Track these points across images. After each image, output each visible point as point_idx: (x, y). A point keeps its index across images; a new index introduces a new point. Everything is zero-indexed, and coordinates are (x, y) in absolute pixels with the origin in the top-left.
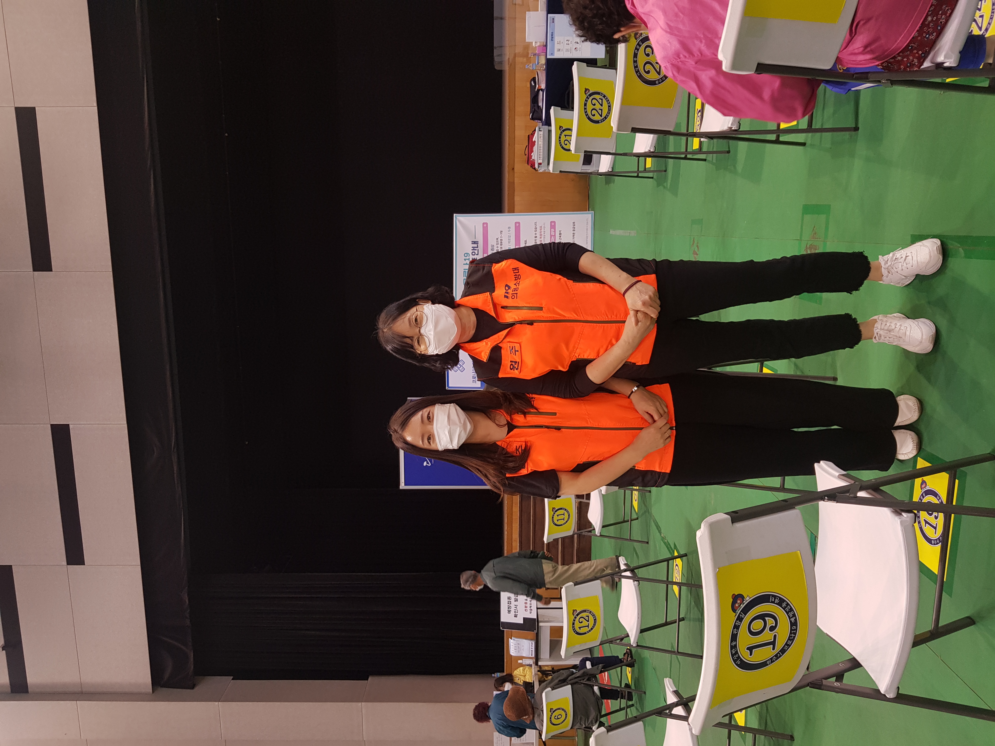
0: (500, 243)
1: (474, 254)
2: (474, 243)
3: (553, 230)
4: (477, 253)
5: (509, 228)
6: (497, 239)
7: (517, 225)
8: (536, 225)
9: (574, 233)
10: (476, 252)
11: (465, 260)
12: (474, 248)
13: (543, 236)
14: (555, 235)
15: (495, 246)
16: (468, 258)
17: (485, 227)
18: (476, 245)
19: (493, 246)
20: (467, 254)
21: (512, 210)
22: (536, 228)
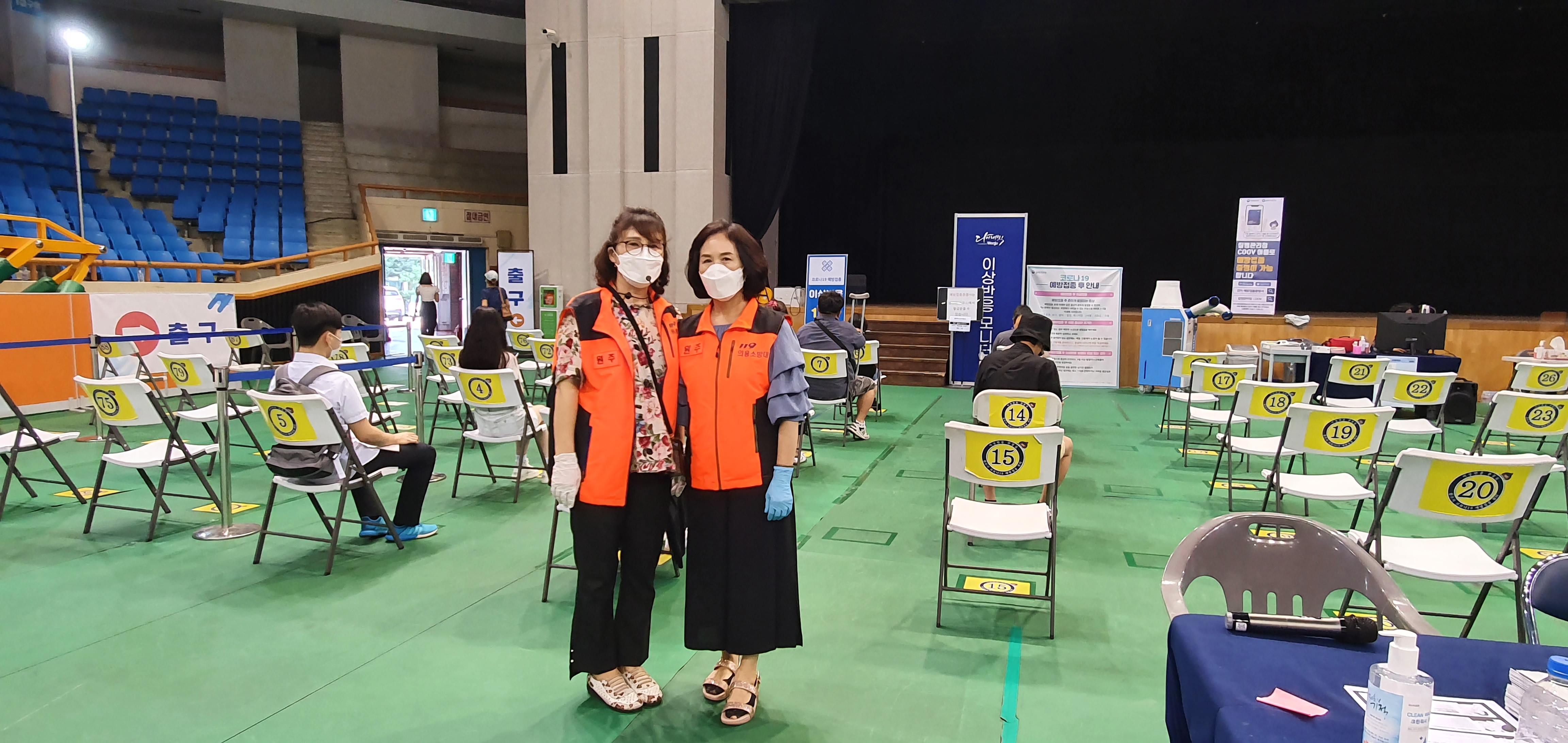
0: (1096, 307)
1: (1088, 284)
2: (1098, 285)
3: (1104, 353)
5: (1108, 316)
6: (1100, 305)
7: (1110, 323)
8: (1110, 339)
9: (1100, 371)
10: (1089, 287)
11: (1083, 277)
12: (1092, 284)
13: (1099, 345)
14: (1099, 355)
15: (1093, 304)
17: (1111, 295)
18: (1095, 286)
19: (1094, 301)
20: (1088, 278)
21: (1123, 319)
22: (1107, 339)
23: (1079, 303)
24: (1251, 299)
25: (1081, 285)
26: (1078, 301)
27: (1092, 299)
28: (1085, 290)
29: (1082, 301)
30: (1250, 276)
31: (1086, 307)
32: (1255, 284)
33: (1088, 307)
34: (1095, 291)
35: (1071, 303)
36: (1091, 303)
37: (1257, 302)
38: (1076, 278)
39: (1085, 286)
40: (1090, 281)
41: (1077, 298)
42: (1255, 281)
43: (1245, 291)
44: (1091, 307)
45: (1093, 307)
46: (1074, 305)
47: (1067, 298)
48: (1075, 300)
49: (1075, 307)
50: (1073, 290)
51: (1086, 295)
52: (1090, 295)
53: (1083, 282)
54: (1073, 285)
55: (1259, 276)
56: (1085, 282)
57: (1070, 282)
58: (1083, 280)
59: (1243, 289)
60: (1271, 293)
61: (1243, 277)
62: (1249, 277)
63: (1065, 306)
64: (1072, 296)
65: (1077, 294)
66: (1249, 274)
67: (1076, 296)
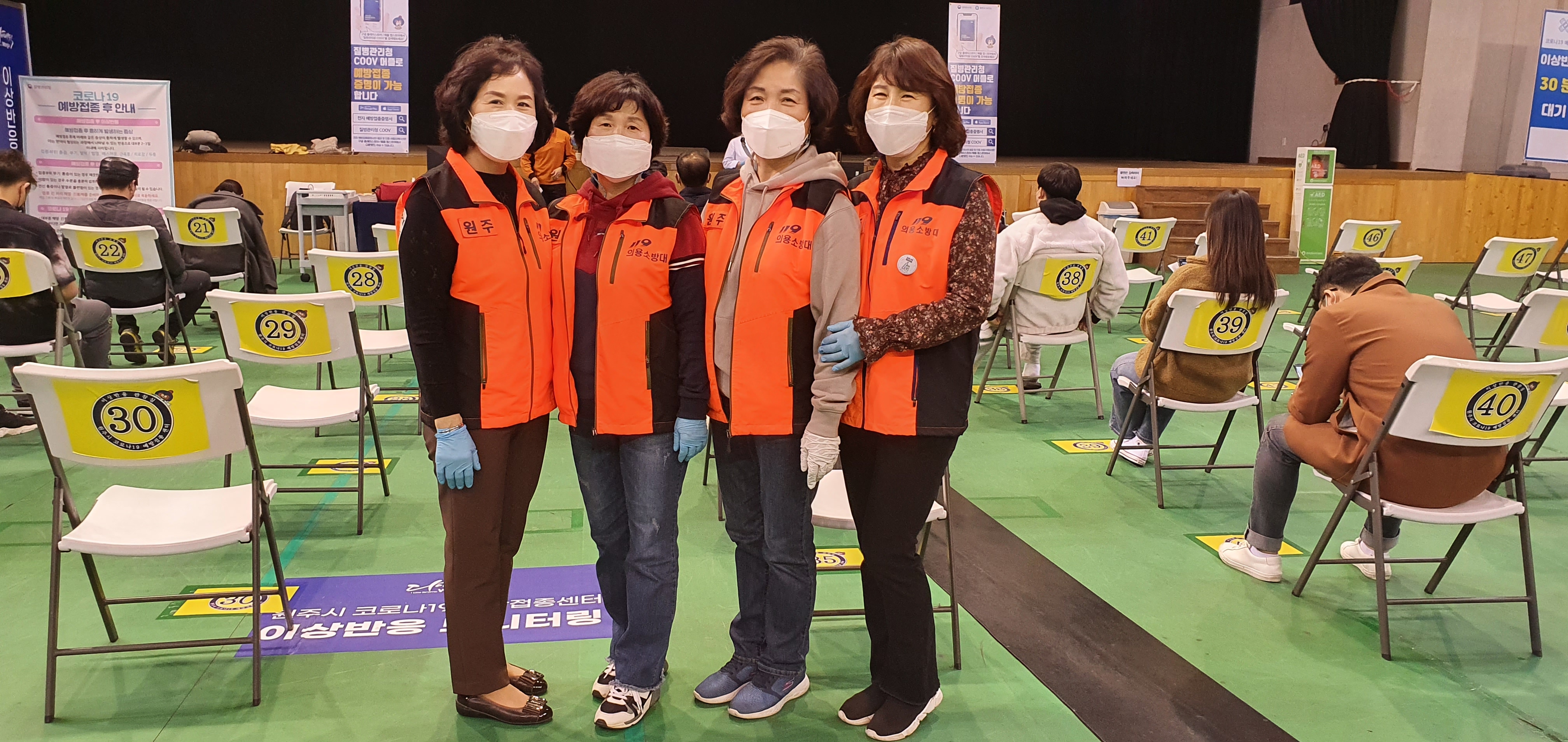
0: (135, 141)
1: (118, 106)
2: (133, 107)
4: (118, 110)
5: (155, 155)
6: (140, 138)
7: (159, 164)
8: (159, 189)
10: (120, 110)
11: (108, 94)
12: (125, 107)
15: (131, 136)
16: (112, 98)
17: (155, 123)
18: (129, 109)
19: (131, 132)
20: (117, 97)
23: (109, 135)
24: (376, 130)
25: (107, 107)
26: (106, 132)
27: (128, 128)
28: (112, 114)
29: (111, 131)
30: (373, 97)
31: (121, 141)
32: (380, 108)
33: (124, 141)
34: (130, 116)
35: (95, 135)
36: (128, 136)
37: (385, 135)
38: (99, 97)
39: (114, 108)
40: (120, 102)
41: (104, 128)
42: (380, 104)
43: (368, 118)
44: (128, 141)
45: (131, 141)
46: (101, 138)
47: (88, 127)
48: (101, 131)
49: (103, 140)
50: (95, 115)
51: (117, 122)
52: (122, 122)
53: (109, 102)
54: (94, 107)
55: (385, 96)
56: (113, 103)
57: (90, 102)
58: (110, 100)
59: (366, 116)
60: (402, 122)
61: (364, 99)
62: (371, 99)
63: (87, 140)
64: (95, 124)
65: (103, 122)
66: (371, 93)
67: (100, 124)
